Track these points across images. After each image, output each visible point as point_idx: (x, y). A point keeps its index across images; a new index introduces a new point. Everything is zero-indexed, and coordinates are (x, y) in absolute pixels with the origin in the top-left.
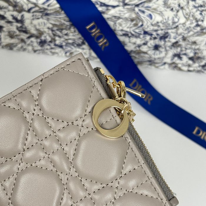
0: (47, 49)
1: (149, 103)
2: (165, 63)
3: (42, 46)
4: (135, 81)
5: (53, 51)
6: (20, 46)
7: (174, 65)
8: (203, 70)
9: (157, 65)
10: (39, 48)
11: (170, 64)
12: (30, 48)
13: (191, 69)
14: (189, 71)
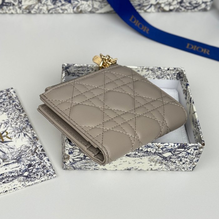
0: (59, 7)
1: (147, 32)
2: (151, 5)
3: (54, 4)
4: (133, 17)
5: (63, 7)
6: (36, 7)
7: (158, 6)
8: (181, 8)
9: (145, 9)
10: (53, 6)
11: (155, 5)
12: (45, 8)
13: (172, 8)
14: (171, 10)
